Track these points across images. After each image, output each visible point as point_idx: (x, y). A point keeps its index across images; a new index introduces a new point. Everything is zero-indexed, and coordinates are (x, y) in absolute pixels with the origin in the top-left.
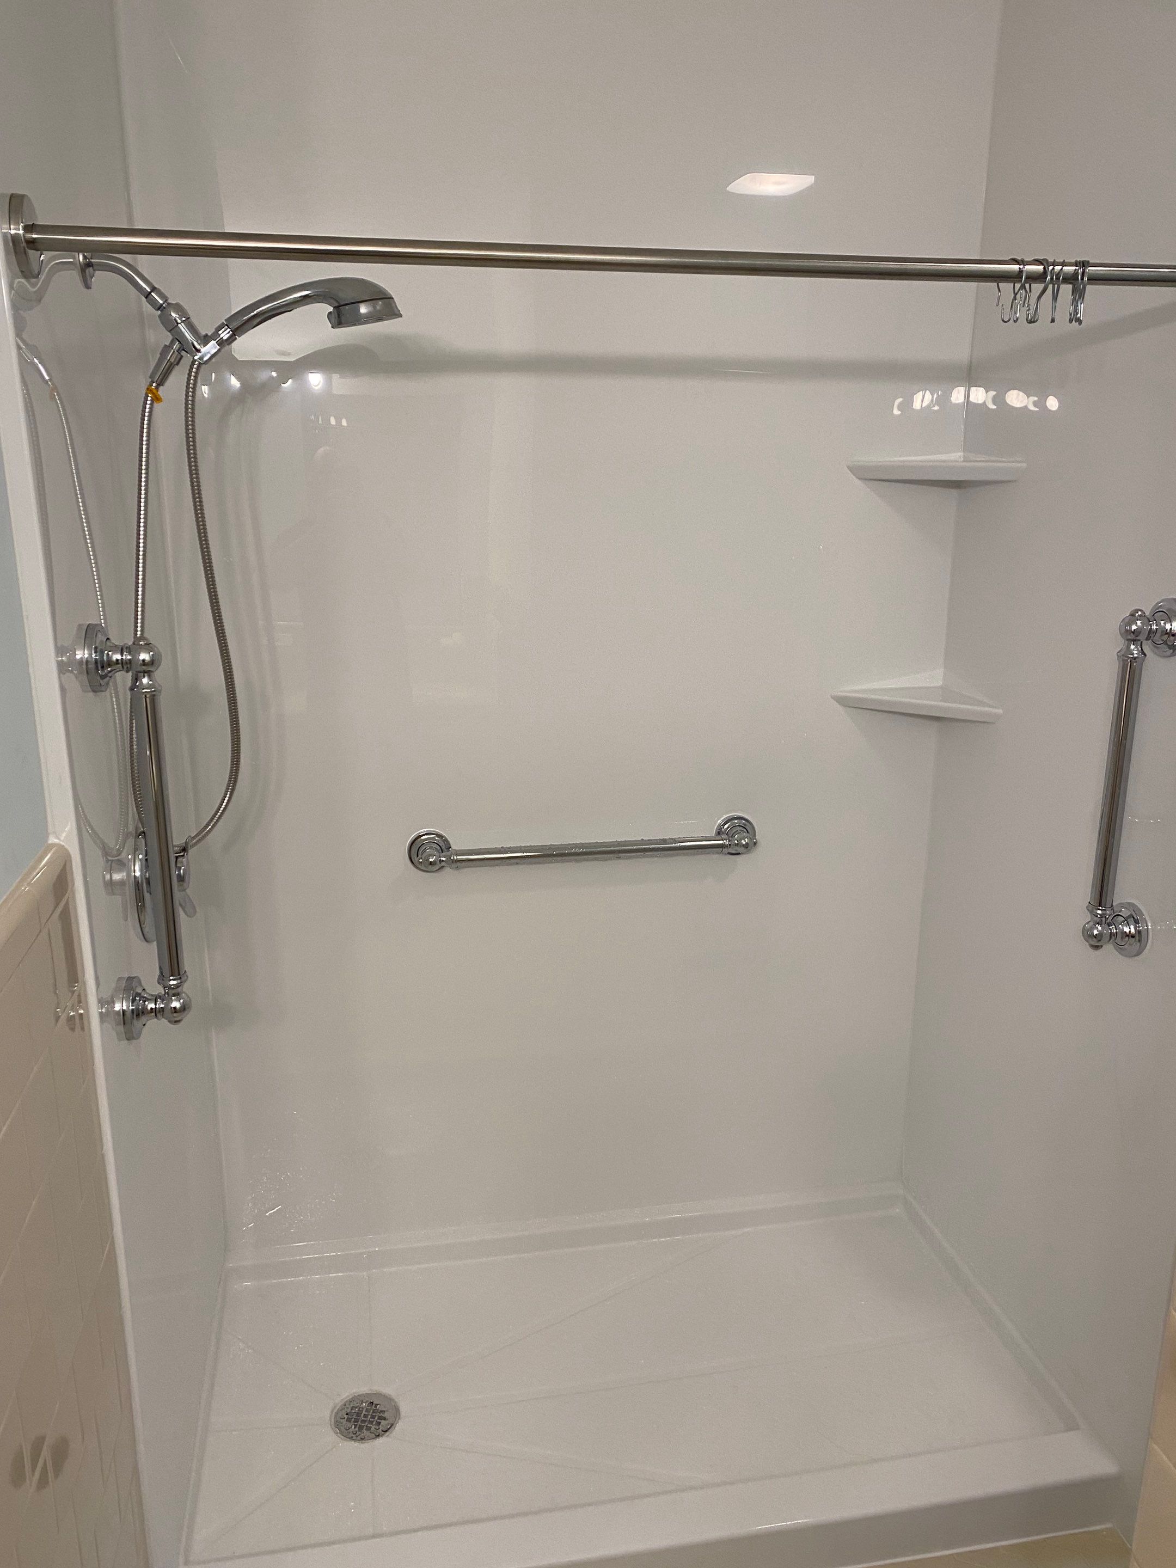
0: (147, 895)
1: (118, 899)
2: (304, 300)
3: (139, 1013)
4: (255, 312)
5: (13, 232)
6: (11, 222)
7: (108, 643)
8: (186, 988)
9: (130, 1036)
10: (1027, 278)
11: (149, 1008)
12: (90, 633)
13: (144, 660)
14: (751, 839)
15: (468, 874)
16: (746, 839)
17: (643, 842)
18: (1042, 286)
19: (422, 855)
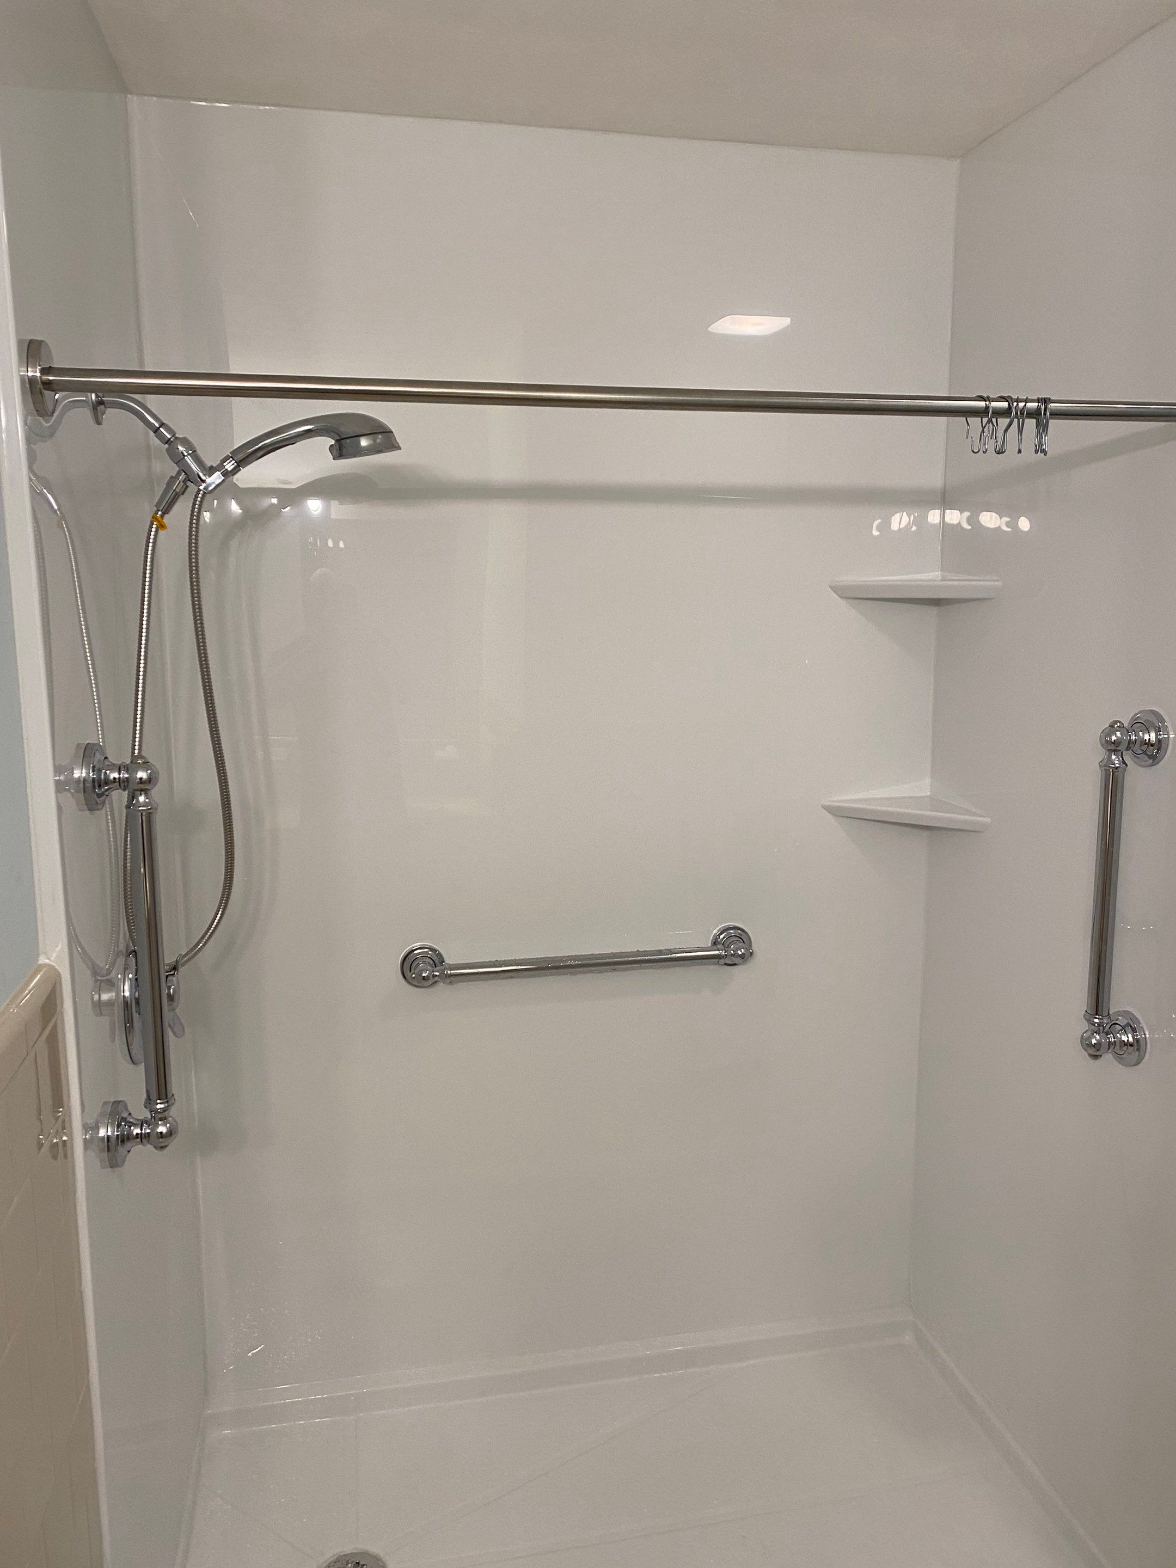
0: (136, 1016)
1: (105, 1020)
2: (307, 434)
3: (124, 1139)
4: (260, 445)
5: (30, 374)
6: (29, 363)
7: (107, 763)
8: (173, 1112)
9: (114, 1163)
10: (993, 413)
11: (135, 1133)
12: (88, 753)
13: (141, 779)
14: (746, 949)
15: (462, 991)
16: (742, 950)
17: (638, 953)
18: (1007, 421)
19: (414, 970)
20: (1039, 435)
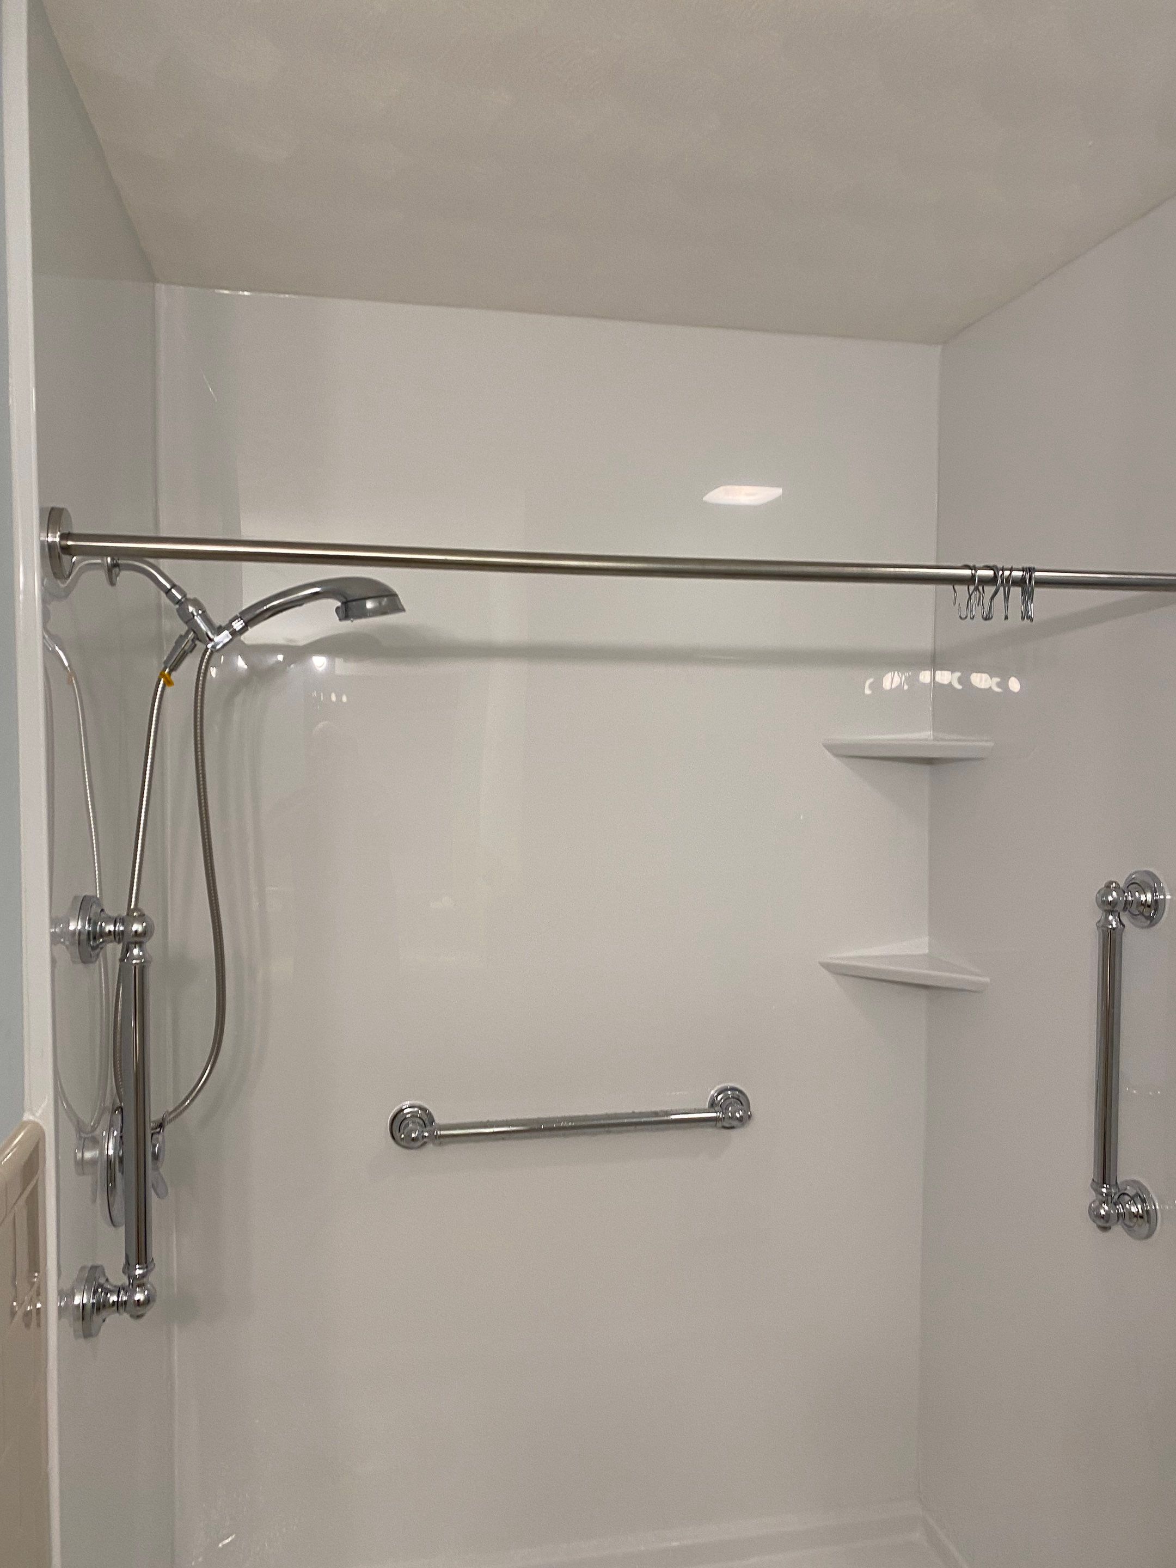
0: (118, 1175)
1: (88, 1179)
2: (315, 596)
3: (99, 1307)
4: (268, 606)
5: (50, 539)
6: (49, 529)
7: (103, 915)
8: (152, 1278)
9: (88, 1333)
10: (979, 581)
11: (111, 1301)
12: (85, 905)
13: (136, 932)
14: (745, 1112)
15: (451, 1152)
16: (741, 1113)
17: (633, 1115)
19: (404, 1130)
20: (1025, 603)
